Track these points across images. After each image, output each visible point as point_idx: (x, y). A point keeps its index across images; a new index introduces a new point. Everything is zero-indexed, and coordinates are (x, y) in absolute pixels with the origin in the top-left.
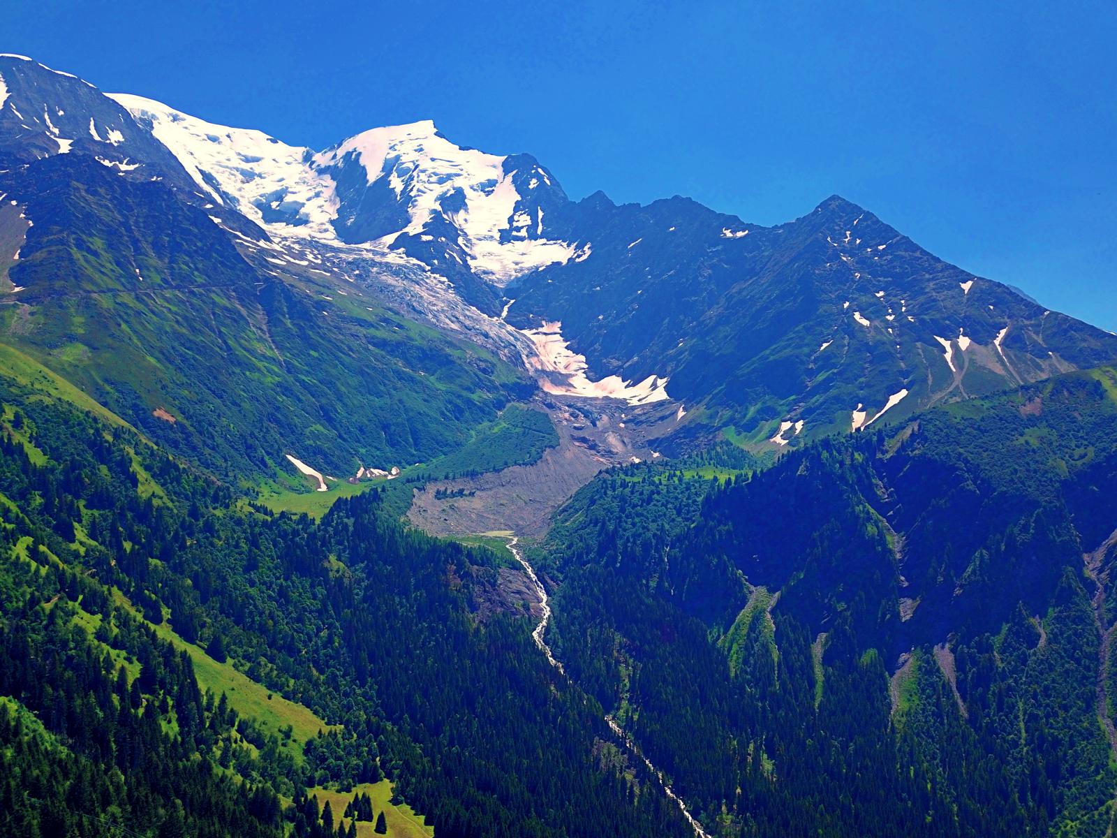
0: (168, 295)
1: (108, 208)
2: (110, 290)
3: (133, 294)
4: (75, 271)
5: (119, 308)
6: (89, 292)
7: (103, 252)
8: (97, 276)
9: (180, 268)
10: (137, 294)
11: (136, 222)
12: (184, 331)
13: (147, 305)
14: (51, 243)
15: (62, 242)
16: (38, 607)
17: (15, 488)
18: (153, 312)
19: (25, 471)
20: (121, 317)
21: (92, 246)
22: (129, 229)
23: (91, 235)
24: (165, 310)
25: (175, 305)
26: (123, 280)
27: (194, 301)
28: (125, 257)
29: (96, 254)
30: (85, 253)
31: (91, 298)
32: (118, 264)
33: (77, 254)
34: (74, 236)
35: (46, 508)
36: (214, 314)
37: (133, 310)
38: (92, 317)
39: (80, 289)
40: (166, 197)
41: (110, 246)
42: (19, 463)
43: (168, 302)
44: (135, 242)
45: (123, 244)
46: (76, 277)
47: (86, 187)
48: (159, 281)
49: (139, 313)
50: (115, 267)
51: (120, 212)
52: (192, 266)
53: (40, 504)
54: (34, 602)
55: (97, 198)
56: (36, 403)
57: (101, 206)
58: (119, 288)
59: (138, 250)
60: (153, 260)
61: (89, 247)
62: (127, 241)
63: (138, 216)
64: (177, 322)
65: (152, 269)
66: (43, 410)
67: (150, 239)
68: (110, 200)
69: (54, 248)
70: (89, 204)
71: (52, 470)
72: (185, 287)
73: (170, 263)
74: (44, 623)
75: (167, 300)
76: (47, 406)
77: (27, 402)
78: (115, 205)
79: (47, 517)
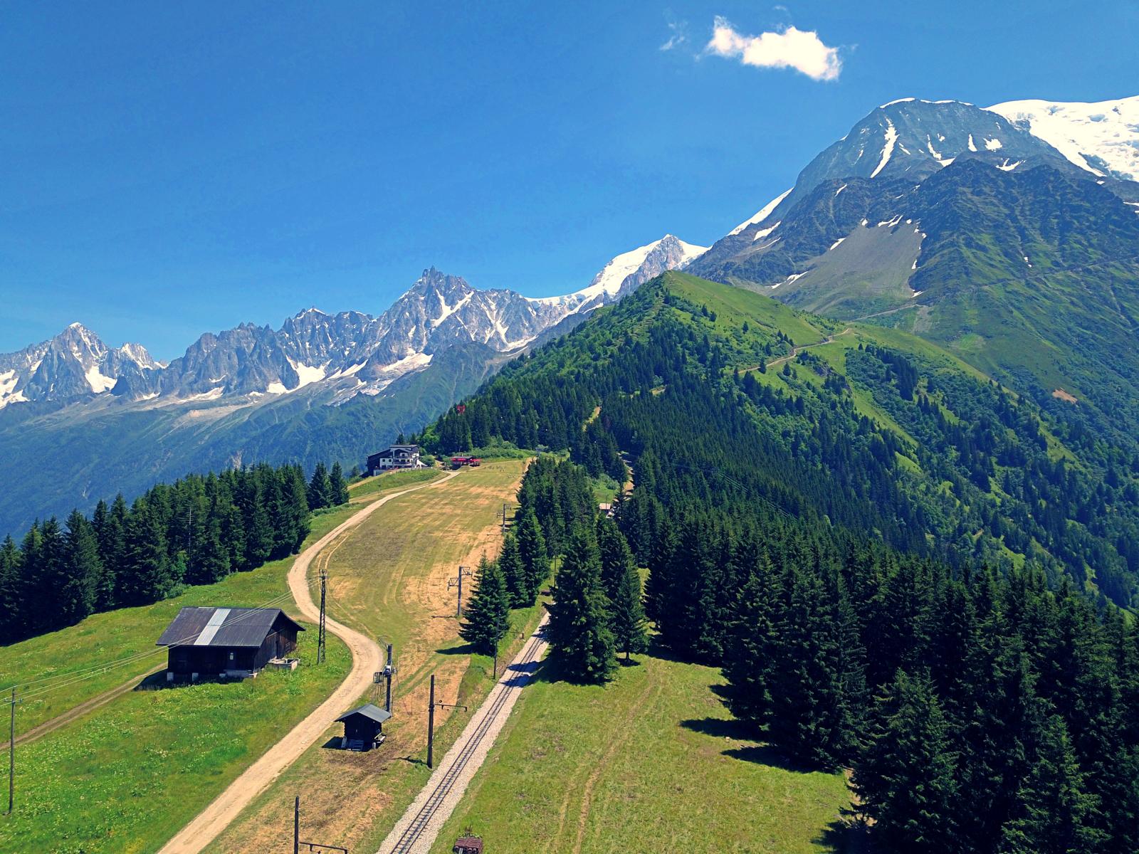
0: (1060, 278)
1: (994, 205)
2: (999, 281)
3: (1023, 282)
4: (966, 268)
5: (1010, 296)
6: (980, 285)
7: (991, 247)
8: (986, 270)
9: (1072, 248)
10: (1027, 281)
11: (1022, 212)
12: (1080, 310)
13: (1038, 290)
14: (943, 247)
15: (952, 244)
16: (965, 535)
17: (934, 441)
18: (1045, 296)
19: (941, 427)
20: (1012, 304)
21: (980, 243)
22: (1014, 220)
23: (979, 232)
24: (1057, 293)
25: (1068, 286)
26: (1012, 269)
27: (1090, 279)
28: (1012, 247)
29: (983, 249)
30: (975, 251)
31: (983, 291)
32: (1006, 254)
33: (966, 252)
34: (963, 236)
35: (962, 461)
36: (1114, 290)
37: (1024, 296)
38: (984, 307)
39: (972, 283)
40: (1052, 178)
41: (998, 240)
42: (935, 420)
43: (1061, 285)
44: (1022, 231)
45: (1010, 235)
46: (967, 274)
47: (971, 189)
48: (1050, 265)
49: (1031, 298)
50: (1003, 258)
51: (1005, 205)
52: (1085, 243)
53: (956, 457)
54: (961, 530)
55: (983, 197)
56: (943, 374)
57: (987, 204)
58: (1008, 277)
59: (1024, 237)
60: (1041, 244)
61: (977, 243)
62: (1013, 232)
63: (1024, 205)
64: (1072, 303)
65: (1041, 254)
66: (950, 380)
67: (1037, 225)
68: (995, 196)
69: (945, 251)
70: (975, 205)
71: (965, 429)
72: (1079, 266)
73: (1060, 244)
74: (973, 550)
75: (1058, 282)
76: (954, 377)
77: (936, 374)
78: (1000, 200)
79: (963, 468)
